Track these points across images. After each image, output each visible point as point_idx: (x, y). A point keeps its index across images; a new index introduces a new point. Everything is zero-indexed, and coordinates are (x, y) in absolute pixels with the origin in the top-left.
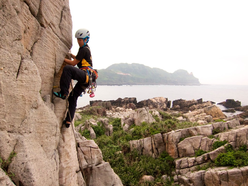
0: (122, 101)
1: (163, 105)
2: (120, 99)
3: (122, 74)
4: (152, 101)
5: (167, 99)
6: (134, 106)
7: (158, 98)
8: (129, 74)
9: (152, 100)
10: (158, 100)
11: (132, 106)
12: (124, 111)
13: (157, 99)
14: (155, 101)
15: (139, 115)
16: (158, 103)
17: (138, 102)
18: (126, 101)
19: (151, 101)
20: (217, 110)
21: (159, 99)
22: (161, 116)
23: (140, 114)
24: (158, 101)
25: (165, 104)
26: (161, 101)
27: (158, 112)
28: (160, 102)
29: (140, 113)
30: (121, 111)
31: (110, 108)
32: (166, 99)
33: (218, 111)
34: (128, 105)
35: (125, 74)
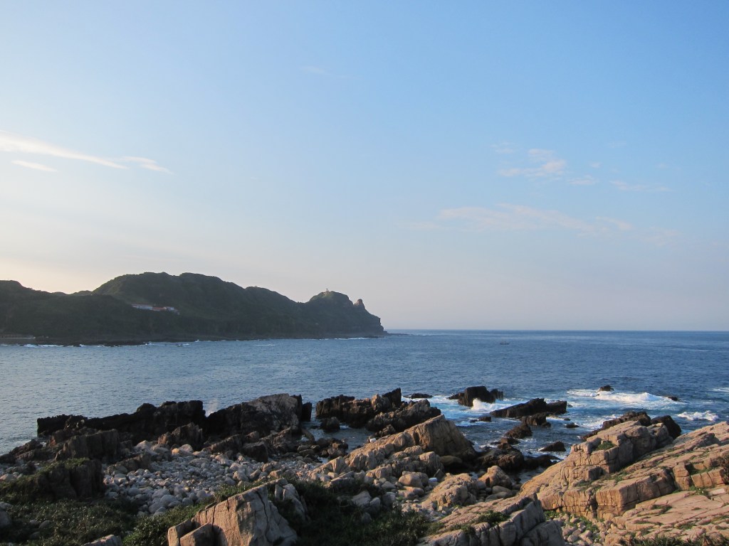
0: (155, 415)
1: (290, 419)
2: (147, 409)
3: (150, 308)
4: (255, 408)
5: (299, 398)
6: (197, 434)
7: (271, 399)
8: (172, 309)
9: (255, 406)
10: (274, 403)
11: (191, 434)
12: (167, 457)
13: (270, 402)
14: (265, 409)
15: (233, 516)
16: (274, 413)
17: (207, 414)
18: (168, 414)
19: (252, 410)
20: (449, 430)
21: (275, 400)
22: (303, 500)
23: (238, 512)
24: (273, 409)
25: (294, 416)
26: (283, 407)
27: (294, 488)
28: (279, 411)
29: (238, 508)
30: (156, 460)
31: (115, 453)
32: (296, 400)
33: (453, 433)
34: (177, 432)
35: (158, 309)
